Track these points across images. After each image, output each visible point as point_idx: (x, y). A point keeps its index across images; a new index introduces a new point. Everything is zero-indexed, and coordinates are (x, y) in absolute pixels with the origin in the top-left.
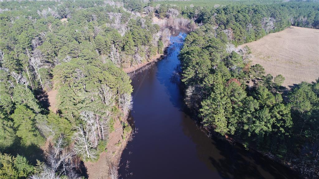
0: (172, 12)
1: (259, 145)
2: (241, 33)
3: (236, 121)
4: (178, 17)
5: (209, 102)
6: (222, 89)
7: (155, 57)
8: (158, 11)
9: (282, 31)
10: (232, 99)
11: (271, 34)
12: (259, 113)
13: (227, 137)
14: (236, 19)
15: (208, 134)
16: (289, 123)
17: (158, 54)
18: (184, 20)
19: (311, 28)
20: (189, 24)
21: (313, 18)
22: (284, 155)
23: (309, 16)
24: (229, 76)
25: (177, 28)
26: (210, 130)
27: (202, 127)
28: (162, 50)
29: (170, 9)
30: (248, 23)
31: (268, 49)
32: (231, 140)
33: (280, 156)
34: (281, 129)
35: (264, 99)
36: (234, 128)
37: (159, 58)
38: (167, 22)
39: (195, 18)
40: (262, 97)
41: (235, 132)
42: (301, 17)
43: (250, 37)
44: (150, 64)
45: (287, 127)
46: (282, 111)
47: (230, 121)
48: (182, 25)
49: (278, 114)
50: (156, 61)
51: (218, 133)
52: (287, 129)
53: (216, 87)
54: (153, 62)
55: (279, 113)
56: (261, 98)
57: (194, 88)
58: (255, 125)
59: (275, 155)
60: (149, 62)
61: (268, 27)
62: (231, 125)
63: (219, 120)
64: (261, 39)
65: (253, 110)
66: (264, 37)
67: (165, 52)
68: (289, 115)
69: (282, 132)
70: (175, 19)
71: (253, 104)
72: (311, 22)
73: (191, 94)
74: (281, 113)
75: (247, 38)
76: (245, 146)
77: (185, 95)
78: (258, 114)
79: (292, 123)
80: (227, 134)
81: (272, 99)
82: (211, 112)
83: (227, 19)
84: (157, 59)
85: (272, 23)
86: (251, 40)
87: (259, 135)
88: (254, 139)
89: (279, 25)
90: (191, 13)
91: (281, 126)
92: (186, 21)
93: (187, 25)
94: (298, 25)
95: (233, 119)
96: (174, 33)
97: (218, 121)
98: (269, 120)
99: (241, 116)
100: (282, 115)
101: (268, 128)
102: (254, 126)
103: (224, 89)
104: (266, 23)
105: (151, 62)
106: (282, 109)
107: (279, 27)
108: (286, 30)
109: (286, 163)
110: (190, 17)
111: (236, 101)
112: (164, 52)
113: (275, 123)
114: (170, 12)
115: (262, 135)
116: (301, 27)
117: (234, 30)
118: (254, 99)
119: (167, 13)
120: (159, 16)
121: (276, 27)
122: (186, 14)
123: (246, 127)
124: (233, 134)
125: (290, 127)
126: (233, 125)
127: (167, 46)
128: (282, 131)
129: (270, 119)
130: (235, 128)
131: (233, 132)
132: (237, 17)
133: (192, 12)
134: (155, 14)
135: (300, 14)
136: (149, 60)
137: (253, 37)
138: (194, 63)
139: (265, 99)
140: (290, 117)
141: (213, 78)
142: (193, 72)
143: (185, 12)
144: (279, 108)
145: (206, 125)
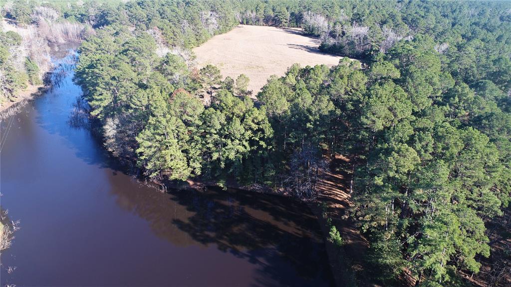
0: (43, 13)
1: (239, 178)
2: (175, 35)
3: (199, 152)
4: (57, 21)
5: (148, 133)
6: (165, 107)
7: (26, 91)
8: (13, 13)
9: (231, 32)
10: (184, 119)
11: (216, 36)
12: (228, 128)
13: (191, 183)
14: (161, 15)
15: (161, 189)
16: (269, 132)
17: (30, 85)
18: (72, 26)
19: (264, 25)
20: (83, 31)
21: (262, 11)
22: (273, 179)
23: (257, 10)
24: (171, 88)
25: (62, 41)
26: (162, 182)
27: (148, 181)
28: (37, 79)
29: (37, 8)
30: (181, 20)
31: (217, 55)
32: (199, 186)
33: (268, 182)
34: (262, 143)
35: (230, 107)
36: (198, 164)
37: (37, 93)
38: (36, 33)
39: (92, 22)
40: (226, 105)
41: (202, 169)
42: (249, 12)
43: (189, 41)
44: (17, 106)
45: (268, 138)
46: (256, 118)
47: (190, 155)
48: (70, 34)
49: (252, 123)
50: (31, 98)
51: (176, 180)
52: (268, 141)
53: (155, 106)
54: (24, 100)
55: (253, 121)
56: (225, 107)
57: (117, 121)
58: (226, 147)
59: (262, 184)
60: (15, 103)
61: (211, 26)
62: (194, 161)
63: (173, 158)
64: (205, 44)
65: (219, 127)
66: (209, 41)
67: (47, 81)
68: (267, 121)
69: (264, 147)
70: (52, 25)
71: (216, 118)
72: (261, 16)
73: (115, 131)
74: (256, 121)
75: (184, 42)
76: (221, 185)
77: (104, 137)
78: (226, 130)
79: (272, 131)
80: (190, 178)
81: (240, 105)
82: (155, 149)
83: (148, 16)
84: (32, 95)
85: (213, 20)
86: (192, 44)
87: (236, 160)
88: (230, 170)
89: (224, 23)
90: (82, 15)
91: (261, 139)
92: (76, 27)
93: (81, 34)
94: (247, 23)
95: (193, 150)
96: (57, 49)
97: (172, 160)
98: (243, 135)
99: (204, 142)
100: (258, 124)
101: (246, 148)
102: (226, 149)
103: (169, 107)
104: (207, 20)
105: (19, 101)
106: (257, 115)
107: (224, 27)
108: (235, 29)
109: (278, 190)
110: (82, 21)
111: (191, 121)
112: (43, 80)
113: (252, 136)
114: (37, 13)
115: (239, 161)
116: (251, 24)
117: (162, 29)
118: (216, 111)
119: (33, 17)
120: (16, 23)
121: (221, 26)
122: (73, 17)
123: (215, 156)
124: (199, 173)
125: (271, 136)
126: (196, 159)
127: (48, 71)
128: (262, 145)
129: (244, 133)
130: (200, 163)
131: (198, 170)
132: (161, 11)
133: (84, 13)
134: (6, 20)
135: (246, 8)
136: (13, 99)
137: (193, 40)
138: (107, 79)
139: (232, 107)
140: (268, 123)
141: (146, 94)
142: (110, 94)
143: (69, 14)
144: (252, 114)
145: (154, 174)
